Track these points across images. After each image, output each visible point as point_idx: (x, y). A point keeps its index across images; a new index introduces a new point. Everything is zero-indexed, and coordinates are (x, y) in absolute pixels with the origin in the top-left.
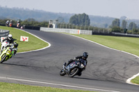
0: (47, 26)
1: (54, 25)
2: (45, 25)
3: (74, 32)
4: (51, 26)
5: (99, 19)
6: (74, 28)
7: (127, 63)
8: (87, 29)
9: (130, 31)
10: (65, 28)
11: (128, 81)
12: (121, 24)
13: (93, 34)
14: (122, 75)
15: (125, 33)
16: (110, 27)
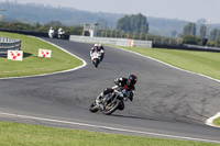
0: (80, 34)
1: (92, 32)
2: (78, 32)
3: (124, 44)
4: (87, 34)
5: (163, 22)
6: (124, 37)
7: (207, 93)
8: (144, 39)
9: (212, 43)
10: (109, 36)
11: (209, 122)
12: (198, 30)
13: (154, 46)
14: (199, 111)
15: (204, 44)
16: (181, 36)
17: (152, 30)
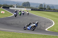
0: (12, 7)
1: (15, 7)
5: (34, 4)
6: (24, 8)
7: (46, 22)
8: (29, 8)
9: (47, 9)
10: (20, 8)
11: (46, 30)
12: (43, 6)
13: (32, 10)
14: (44, 27)
15: (45, 9)
16: (39, 7)
17: (31, 6)
